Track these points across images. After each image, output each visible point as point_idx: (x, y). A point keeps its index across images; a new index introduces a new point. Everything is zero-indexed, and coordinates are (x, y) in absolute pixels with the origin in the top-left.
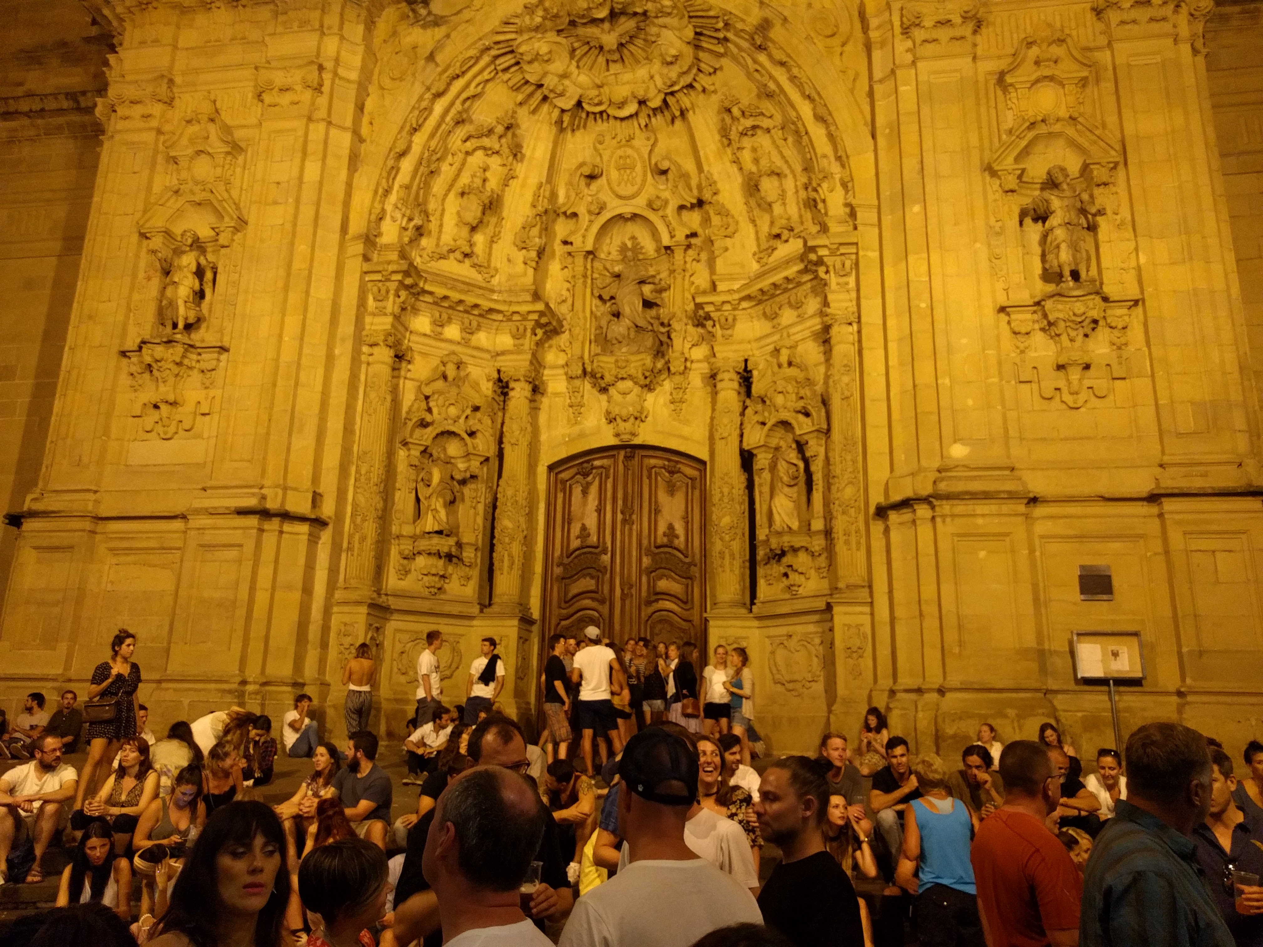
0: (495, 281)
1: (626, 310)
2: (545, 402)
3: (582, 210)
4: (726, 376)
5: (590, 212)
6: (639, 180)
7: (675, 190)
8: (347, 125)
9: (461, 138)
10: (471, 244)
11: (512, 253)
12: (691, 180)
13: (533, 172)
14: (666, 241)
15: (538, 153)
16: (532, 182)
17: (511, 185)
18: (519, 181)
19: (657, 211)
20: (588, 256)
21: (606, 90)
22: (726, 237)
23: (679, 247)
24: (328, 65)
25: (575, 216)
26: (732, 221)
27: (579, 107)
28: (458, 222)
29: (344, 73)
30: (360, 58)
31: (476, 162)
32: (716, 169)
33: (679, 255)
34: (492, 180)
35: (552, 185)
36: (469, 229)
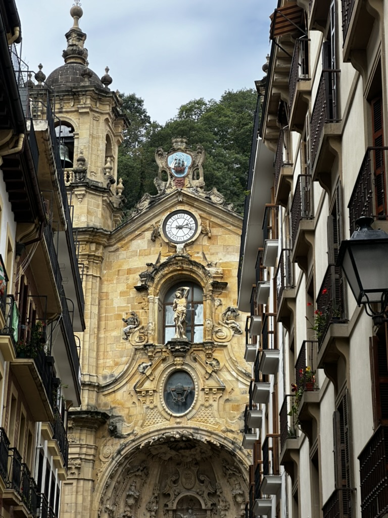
3: (171, 493)
5: (175, 495)
6: (193, 482)
7: (207, 487)
8: (90, 478)
9: (127, 472)
10: (131, 512)
11: (146, 512)
12: (213, 481)
13: (153, 479)
14: (204, 507)
15: (155, 472)
16: (153, 482)
17: (145, 485)
18: (148, 483)
19: (200, 495)
20: (174, 511)
21: (180, 455)
22: (226, 510)
23: (209, 510)
24: (83, 457)
25: (169, 495)
26: (227, 504)
27: (171, 459)
28: (126, 504)
29: (88, 457)
30: (93, 450)
31: (132, 479)
32: (222, 482)
33: (209, 513)
34: (138, 485)
35: (160, 482)
36: (130, 507)
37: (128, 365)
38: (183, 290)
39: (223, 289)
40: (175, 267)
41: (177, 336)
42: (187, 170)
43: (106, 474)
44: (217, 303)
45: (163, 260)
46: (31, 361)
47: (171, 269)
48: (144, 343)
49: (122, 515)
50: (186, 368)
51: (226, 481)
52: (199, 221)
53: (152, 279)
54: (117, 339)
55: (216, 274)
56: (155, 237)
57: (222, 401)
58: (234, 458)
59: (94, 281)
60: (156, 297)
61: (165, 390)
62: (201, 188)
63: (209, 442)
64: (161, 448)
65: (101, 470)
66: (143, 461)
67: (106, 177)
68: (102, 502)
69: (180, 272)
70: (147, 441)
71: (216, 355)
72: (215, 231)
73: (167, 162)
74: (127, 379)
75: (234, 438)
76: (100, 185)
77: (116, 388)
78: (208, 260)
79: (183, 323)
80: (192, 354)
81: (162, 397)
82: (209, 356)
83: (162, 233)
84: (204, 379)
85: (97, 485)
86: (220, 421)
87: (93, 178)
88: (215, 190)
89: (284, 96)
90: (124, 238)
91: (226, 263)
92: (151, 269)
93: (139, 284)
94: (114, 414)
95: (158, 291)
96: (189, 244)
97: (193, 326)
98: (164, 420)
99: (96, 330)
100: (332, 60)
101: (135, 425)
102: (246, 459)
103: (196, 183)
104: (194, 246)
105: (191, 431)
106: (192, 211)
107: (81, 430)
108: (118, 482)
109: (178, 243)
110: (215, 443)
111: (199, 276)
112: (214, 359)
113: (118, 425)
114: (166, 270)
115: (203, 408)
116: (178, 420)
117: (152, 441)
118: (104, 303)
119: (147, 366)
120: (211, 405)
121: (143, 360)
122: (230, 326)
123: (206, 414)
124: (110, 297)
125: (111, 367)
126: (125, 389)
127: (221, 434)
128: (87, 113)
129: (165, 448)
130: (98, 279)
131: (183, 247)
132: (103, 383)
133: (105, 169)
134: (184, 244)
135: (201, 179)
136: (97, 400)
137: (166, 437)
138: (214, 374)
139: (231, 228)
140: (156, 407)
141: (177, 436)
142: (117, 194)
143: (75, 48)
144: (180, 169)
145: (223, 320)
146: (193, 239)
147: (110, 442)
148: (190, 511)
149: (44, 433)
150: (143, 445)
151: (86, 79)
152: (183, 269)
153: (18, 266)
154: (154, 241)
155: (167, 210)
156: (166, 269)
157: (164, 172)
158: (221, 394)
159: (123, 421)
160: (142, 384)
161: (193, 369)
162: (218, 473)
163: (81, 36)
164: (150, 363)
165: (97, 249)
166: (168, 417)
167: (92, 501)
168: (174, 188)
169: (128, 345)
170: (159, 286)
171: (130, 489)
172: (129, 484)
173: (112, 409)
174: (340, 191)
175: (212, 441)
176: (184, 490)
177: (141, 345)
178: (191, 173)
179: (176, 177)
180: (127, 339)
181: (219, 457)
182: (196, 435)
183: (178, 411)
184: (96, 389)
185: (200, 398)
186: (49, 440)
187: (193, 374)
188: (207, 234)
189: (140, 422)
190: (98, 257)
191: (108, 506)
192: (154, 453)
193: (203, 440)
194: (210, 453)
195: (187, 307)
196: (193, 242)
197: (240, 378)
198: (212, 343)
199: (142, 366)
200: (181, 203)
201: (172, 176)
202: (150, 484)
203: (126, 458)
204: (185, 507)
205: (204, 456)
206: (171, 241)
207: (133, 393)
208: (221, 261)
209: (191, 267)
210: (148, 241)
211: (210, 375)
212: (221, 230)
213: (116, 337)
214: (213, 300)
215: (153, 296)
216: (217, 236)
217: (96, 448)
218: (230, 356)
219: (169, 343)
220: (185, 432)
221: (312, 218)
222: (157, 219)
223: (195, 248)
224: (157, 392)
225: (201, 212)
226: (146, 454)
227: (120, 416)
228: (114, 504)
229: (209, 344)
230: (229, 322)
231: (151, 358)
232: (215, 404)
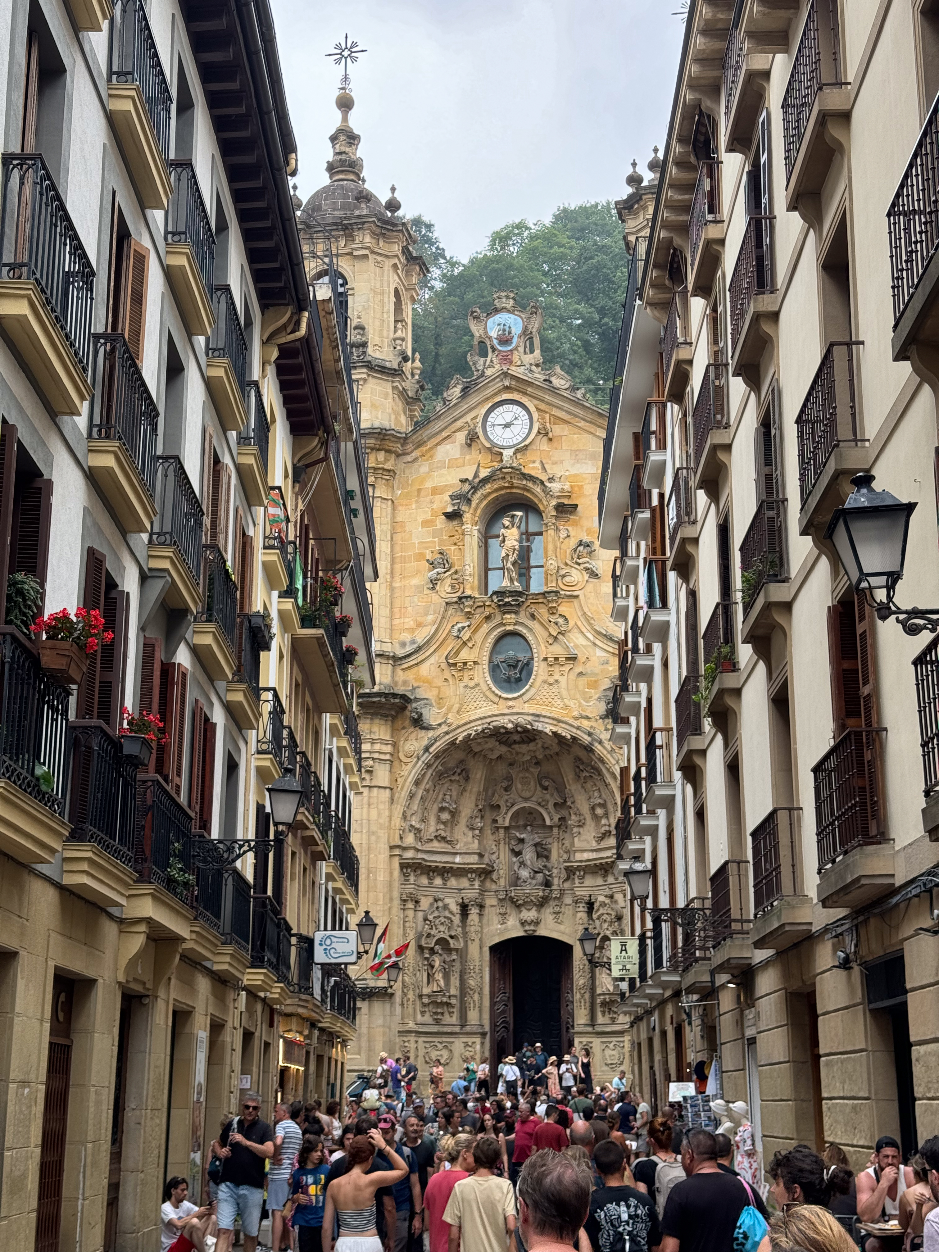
0: (458, 847)
1: (529, 863)
2: (486, 911)
3: (502, 803)
4: (581, 905)
5: (507, 806)
6: (532, 789)
7: (552, 795)
8: (386, 784)
9: (440, 776)
10: (445, 831)
11: (466, 830)
12: (560, 789)
13: (476, 785)
14: (548, 822)
15: (478, 774)
16: (475, 790)
17: (464, 794)
18: (469, 791)
19: (543, 806)
20: (507, 829)
21: (514, 751)
22: (579, 826)
23: (555, 826)
24: (376, 756)
25: (498, 806)
26: (582, 818)
27: (500, 757)
28: (439, 820)
29: (382, 757)
30: (389, 746)
31: (446, 786)
32: (573, 788)
33: (555, 830)
34: (454, 794)
35: (486, 789)
36: (444, 823)
37: (436, 626)
38: (513, 517)
39: (571, 513)
40: (501, 483)
41: (506, 583)
42: (515, 340)
43: (409, 780)
44: (563, 534)
45: (484, 473)
46: (321, 631)
47: (496, 486)
48: (458, 594)
49: (433, 835)
50: (519, 628)
51: (580, 786)
52: (535, 415)
53: (469, 501)
54: (419, 589)
55: (560, 492)
56: (472, 439)
57: (573, 675)
58: (591, 754)
59: (384, 506)
60: (474, 528)
61: (490, 661)
62: (537, 365)
63: (555, 734)
64: (487, 743)
65: (402, 774)
66: (462, 762)
67: (396, 353)
68: (404, 817)
69: (508, 491)
70: (466, 733)
71: (563, 609)
72: (557, 430)
73: (485, 328)
74: (435, 647)
75: (591, 727)
76: (388, 365)
77: (419, 660)
78: (549, 471)
79: (514, 564)
80: (529, 609)
81: (486, 671)
82: (552, 611)
83: (481, 434)
84: (547, 645)
85: (397, 795)
86: (571, 703)
87: (377, 355)
88: (558, 369)
89: (678, 241)
90: (425, 442)
91: (575, 475)
92: (467, 487)
93: (450, 509)
94: (418, 697)
95: (476, 519)
96: (521, 450)
97: (529, 568)
98: (490, 703)
99: (388, 577)
100: (763, 201)
101: (449, 710)
102: (609, 756)
103: (529, 359)
104: (528, 452)
105: (530, 718)
106: (524, 400)
107: (372, 719)
108: (427, 791)
109: (504, 448)
110: (564, 734)
111: (536, 496)
112: (560, 615)
113: (424, 711)
114: (488, 488)
115: (546, 686)
116: (510, 703)
117: (474, 733)
118: (398, 537)
119: (464, 628)
120: (557, 681)
121: (458, 620)
122: (582, 566)
123: (550, 694)
124: (407, 529)
125: (412, 630)
126: (432, 660)
127: (571, 721)
128: (366, 256)
129: (492, 743)
130: (390, 502)
131: (511, 454)
132: (400, 652)
133: (395, 340)
134: (513, 450)
135: (537, 352)
136: (393, 677)
137: (494, 727)
138: (560, 637)
139: (582, 424)
140: (478, 685)
141: (510, 726)
142: (413, 375)
143: (343, 157)
144: (505, 340)
145: (573, 558)
146: (527, 442)
147: (414, 734)
148: (529, 828)
149: (333, 727)
150: (460, 738)
151: (363, 206)
152: (512, 487)
153: (297, 499)
154: (469, 446)
155: (488, 399)
156: (488, 486)
157: (481, 342)
158: (572, 666)
159: (431, 705)
160: (457, 653)
161: (530, 630)
162: (569, 776)
163: (353, 139)
164: (468, 623)
165: (386, 460)
166: (496, 699)
167: (390, 817)
168: (497, 367)
169: (435, 597)
170: (479, 511)
171: (443, 800)
172: (442, 793)
173: (414, 689)
174: (776, 393)
175: (560, 732)
176: (520, 799)
177: (454, 597)
178: (522, 345)
179: (500, 351)
180: (433, 588)
181: (569, 754)
182: (537, 724)
183: (511, 691)
184: (391, 662)
185: (541, 672)
186: (339, 736)
187: (530, 637)
188: (546, 434)
189: (456, 706)
190: (389, 471)
191: (413, 823)
192: (477, 749)
193: (547, 731)
194: (556, 748)
195: (520, 541)
196: (526, 446)
197: (598, 642)
198: (557, 592)
199: (456, 628)
200: (507, 389)
201: (494, 349)
202: (471, 792)
203: (437, 756)
204: (521, 823)
205: (548, 752)
206: (494, 445)
207: (444, 666)
208: (567, 473)
209: (524, 482)
210: (461, 445)
211: (556, 638)
212: (566, 426)
213: (417, 587)
214: (557, 530)
215: (469, 526)
216: (561, 436)
217: (395, 745)
218: (583, 610)
219: (495, 593)
220: (521, 720)
221: (727, 426)
222: (472, 414)
223: (530, 455)
224: (478, 664)
225: (536, 402)
226: (464, 750)
227: (427, 699)
228: (423, 820)
229: (552, 594)
230: (580, 561)
231: (469, 616)
232: (563, 680)
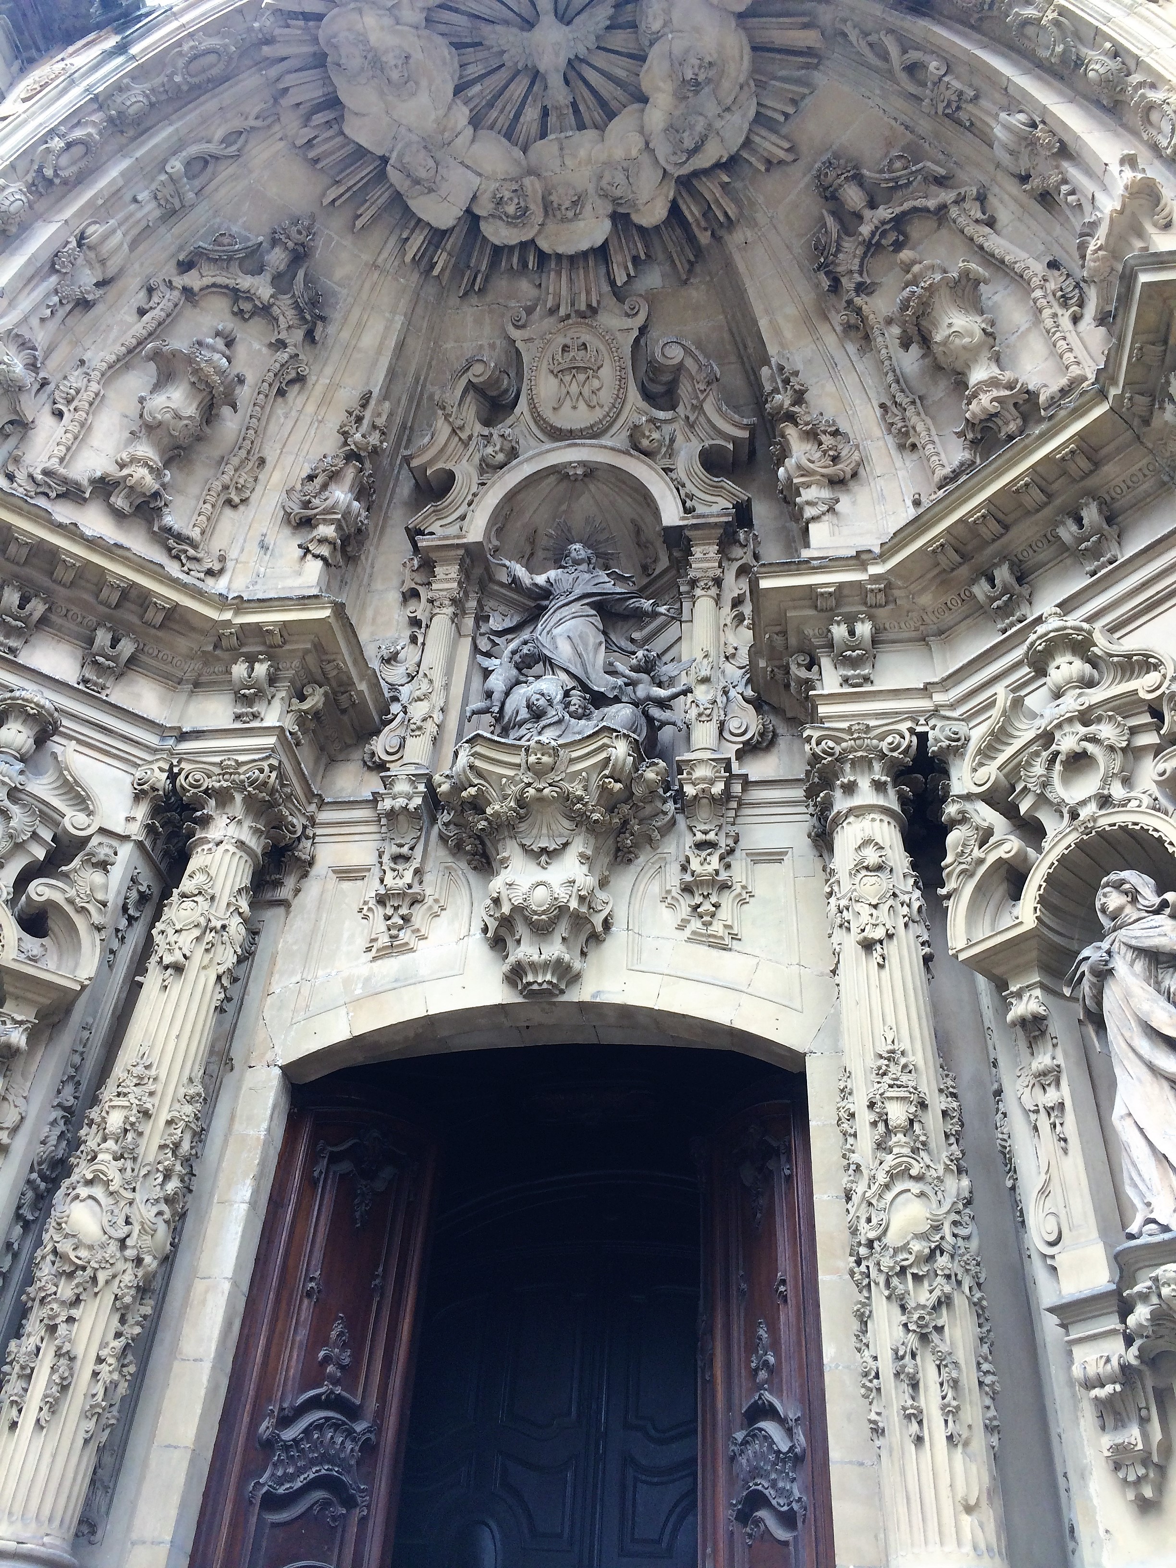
0: (217, 585)
3: (462, 463)
4: (862, 778)
7: (694, 419)
10: (159, 477)
11: (277, 531)
14: (671, 519)
15: (369, 338)
18: (319, 390)
19: (650, 456)
23: (706, 532)
25: (446, 481)
26: (846, 447)
27: (471, 234)
28: (137, 431)
32: (798, 357)
33: (704, 556)
36: (163, 451)
176: (548, 443)
202: (325, 400)
